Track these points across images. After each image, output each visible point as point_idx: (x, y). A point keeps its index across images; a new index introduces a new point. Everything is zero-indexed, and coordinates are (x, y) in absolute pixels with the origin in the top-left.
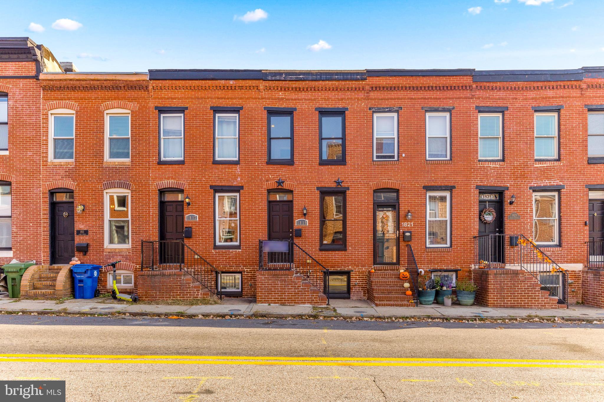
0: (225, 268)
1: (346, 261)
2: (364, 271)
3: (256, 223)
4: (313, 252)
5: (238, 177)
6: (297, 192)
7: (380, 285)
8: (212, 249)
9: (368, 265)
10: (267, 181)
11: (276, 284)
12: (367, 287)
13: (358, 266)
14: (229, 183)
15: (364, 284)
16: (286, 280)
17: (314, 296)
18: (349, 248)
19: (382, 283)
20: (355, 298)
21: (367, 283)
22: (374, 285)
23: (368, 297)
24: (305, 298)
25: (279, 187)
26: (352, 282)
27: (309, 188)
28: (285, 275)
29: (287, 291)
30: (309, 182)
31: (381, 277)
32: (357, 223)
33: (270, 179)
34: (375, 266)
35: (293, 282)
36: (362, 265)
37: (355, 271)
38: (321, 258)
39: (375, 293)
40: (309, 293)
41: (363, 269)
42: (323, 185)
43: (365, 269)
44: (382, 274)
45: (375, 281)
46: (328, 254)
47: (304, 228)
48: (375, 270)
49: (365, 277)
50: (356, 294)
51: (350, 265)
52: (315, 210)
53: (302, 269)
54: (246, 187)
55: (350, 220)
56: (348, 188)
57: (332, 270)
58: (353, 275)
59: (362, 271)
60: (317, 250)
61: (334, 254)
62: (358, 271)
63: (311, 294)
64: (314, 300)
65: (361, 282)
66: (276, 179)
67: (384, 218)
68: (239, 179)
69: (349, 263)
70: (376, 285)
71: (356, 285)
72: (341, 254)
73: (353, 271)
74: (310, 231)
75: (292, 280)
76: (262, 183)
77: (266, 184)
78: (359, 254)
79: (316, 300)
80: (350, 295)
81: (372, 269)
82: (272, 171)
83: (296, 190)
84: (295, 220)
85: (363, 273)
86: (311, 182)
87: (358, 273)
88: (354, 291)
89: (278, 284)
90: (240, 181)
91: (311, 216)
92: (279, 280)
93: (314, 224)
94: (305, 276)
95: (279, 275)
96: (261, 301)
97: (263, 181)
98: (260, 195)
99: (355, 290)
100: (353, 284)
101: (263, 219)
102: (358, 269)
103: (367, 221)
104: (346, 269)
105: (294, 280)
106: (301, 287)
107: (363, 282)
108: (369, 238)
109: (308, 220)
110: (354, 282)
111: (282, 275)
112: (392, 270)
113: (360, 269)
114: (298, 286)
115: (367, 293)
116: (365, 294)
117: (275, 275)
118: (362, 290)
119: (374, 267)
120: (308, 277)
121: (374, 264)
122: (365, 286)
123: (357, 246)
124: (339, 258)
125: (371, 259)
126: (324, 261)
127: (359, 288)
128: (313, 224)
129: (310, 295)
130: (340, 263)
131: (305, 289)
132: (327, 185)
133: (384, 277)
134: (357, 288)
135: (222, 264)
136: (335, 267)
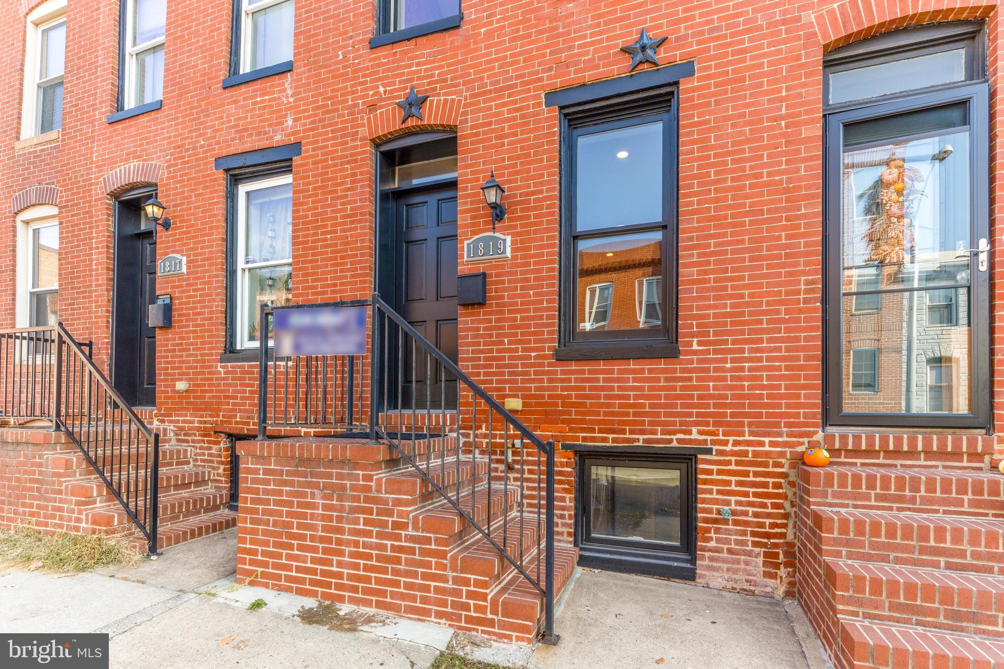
0: (248, 424)
1: (675, 406)
2: (767, 454)
3: (337, 265)
4: (532, 365)
5: (286, 116)
6: (472, 127)
7: (873, 546)
8: (216, 361)
9: (787, 425)
10: (372, 107)
11: (308, 505)
12: (783, 536)
13: (734, 429)
14: (263, 139)
15: (769, 515)
16: (343, 488)
17: (467, 582)
18: (690, 344)
19: (891, 534)
20: (718, 580)
21: (786, 516)
22: (836, 542)
23: (792, 584)
24: (427, 589)
25: (410, 123)
26: (704, 501)
27: (515, 102)
28: (342, 463)
29: (348, 543)
30: (517, 77)
31: (878, 498)
32: (733, 225)
33: (382, 100)
34: (830, 430)
35: (375, 501)
36: (758, 424)
37: (721, 453)
38: (564, 389)
39: (848, 601)
40: (443, 567)
41: (762, 444)
42: (573, 76)
43: (772, 444)
44: (886, 481)
45: (844, 523)
46: (591, 372)
47: (497, 267)
48: (833, 452)
49: (777, 486)
50: (724, 561)
51: (696, 424)
52: (541, 192)
53: (485, 436)
54: (308, 144)
55: (694, 212)
56: (688, 69)
57: (610, 441)
58: (710, 472)
59: (756, 454)
60: (545, 357)
61: (620, 372)
62: (733, 453)
63: (454, 569)
64: (466, 607)
65: (751, 504)
66: (399, 97)
67: (888, 185)
68: (290, 122)
69: (690, 415)
70: (848, 543)
71: (726, 522)
72: (651, 371)
73: (709, 451)
74: (516, 281)
75: (369, 489)
76: (356, 119)
77: (369, 119)
78: (742, 369)
79: (478, 609)
80: (693, 561)
81: (812, 445)
82: (389, 70)
83: (466, 121)
84: (462, 242)
85: (766, 465)
86: (523, 76)
87: (738, 463)
88: (713, 544)
89: (314, 506)
90: (292, 126)
91: (521, 218)
92: (316, 486)
93: (536, 248)
94: (498, 461)
95: (317, 461)
96: (249, 573)
97: (360, 112)
98: (348, 163)
99: (718, 540)
100: (710, 511)
101: (357, 249)
102: (736, 443)
103: (786, 209)
104: (675, 441)
105: (379, 490)
106: (411, 532)
107: (764, 506)
108: (798, 292)
109: (513, 235)
110: (716, 502)
111: (330, 463)
112: (942, 454)
113: (749, 443)
114: (396, 525)
115: (787, 565)
116: (777, 566)
117: (302, 461)
118: (755, 544)
119: (829, 439)
120: (510, 468)
121: (826, 421)
122: (773, 525)
123: (729, 332)
124: (641, 389)
125: (811, 396)
126: (573, 405)
127: (744, 533)
128: (529, 249)
129: (451, 574)
130: (646, 414)
131: (428, 541)
132: (588, 76)
133: (900, 499)
134: (729, 532)
135: (240, 411)
136: (623, 432)
